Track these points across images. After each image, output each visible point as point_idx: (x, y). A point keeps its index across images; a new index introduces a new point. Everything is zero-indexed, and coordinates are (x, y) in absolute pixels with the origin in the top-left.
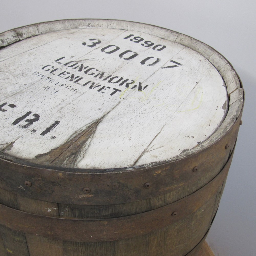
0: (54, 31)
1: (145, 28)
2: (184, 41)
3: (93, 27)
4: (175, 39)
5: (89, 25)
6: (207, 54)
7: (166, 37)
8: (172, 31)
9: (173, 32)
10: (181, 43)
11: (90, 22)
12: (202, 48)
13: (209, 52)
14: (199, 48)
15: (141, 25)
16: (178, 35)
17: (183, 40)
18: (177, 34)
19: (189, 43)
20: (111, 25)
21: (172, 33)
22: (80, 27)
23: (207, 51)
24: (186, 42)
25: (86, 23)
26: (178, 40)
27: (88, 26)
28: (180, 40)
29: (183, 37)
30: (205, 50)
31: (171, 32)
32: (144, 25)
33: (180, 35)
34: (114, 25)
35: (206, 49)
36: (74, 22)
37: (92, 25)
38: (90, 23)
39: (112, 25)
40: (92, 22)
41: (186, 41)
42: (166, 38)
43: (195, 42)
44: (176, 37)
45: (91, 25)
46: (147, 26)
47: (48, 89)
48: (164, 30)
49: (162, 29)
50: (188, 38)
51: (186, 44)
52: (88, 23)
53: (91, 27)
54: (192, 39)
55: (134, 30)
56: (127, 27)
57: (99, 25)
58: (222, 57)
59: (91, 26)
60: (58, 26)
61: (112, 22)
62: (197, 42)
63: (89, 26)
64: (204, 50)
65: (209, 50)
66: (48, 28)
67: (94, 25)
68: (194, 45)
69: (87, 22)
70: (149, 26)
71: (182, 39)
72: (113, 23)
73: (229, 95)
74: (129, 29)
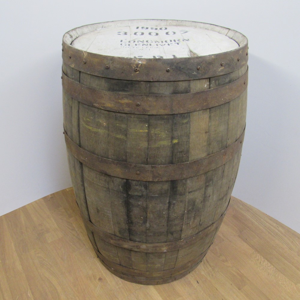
0: (85, 34)
1: (141, 22)
2: (173, 24)
3: (106, 28)
8: (161, 20)
11: (103, 24)
12: (187, 24)
14: (185, 24)
16: (166, 21)
19: (177, 23)
22: (98, 29)
24: (175, 24)
26: (168, 24)
33: (168, 21)
35: (191, 23)
36: (93, 26)
44: (166, 23)
45: (104, 27)
46: (142, 20)
48: (155, 20)
50: (174, 21)
53: (104, 28)
57: (109, 26)
60: (85, 30)
62: (182, 21)
64: (189, 24)
65: (193, 23)
67: (106, 26)
68: (181, 24)
69: (101, 25)
71: (170, 22)
72: (118, 23)
73: (226, 35)
74: (130, 26)
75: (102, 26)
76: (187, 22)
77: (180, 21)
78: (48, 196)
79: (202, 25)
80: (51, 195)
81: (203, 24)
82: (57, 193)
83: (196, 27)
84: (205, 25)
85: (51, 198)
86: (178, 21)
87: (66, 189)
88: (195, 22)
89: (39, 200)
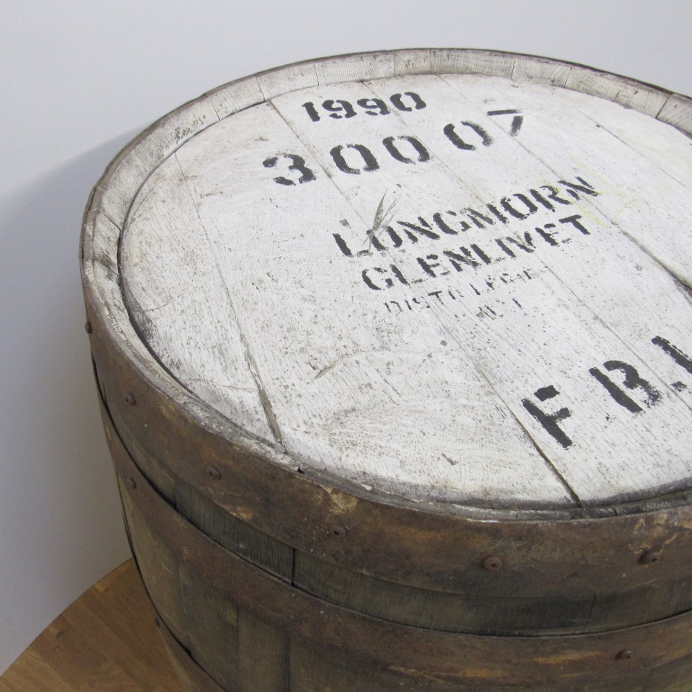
0: (133, 201)
1: (303, 75)
2: (417, 65)
3: (190, 135)
4: (392, 70)
5: (178, 132)
6: (497, 69)
7: (366, 74)
8: (374, 54)
9: (378, 55)
10: (413, 72)
11: (175, 123)
12: (473, 61)
13: (499, 61)
14: (468, 64)
15: (289, 71)
16: (392, 56)
17: (413, 64)
18: (390, 56)
19: (433, 63)
20: (223, 104)
21: (375, 57)
22: (166, 153)
23: (492, 62)
24: (424, 65)
25: (170, 132)
26: (401, 68)
27: (177, 137)
28: (406, 65)
29: (407, 57)
30: (486, 61)
31: (372, 57)
32: (296, 68)
33: (399, 54)
34: (229, 101)
35: (487, 58)
36: (146, 144)
37: (184, 131)
38: (177, 126)
39: (225, 104)
40: (181, 121)
41: (422, 60)
42: (368, 77)
43: (448, 56)
44: (392, 64)
45: (181, 131)
47: (493, 313)
48: (353, 59)
49: (348, 59)
50: (422, 54)
51: (428, 69)
52: (174, 131)
53: (185, 138)
54: (434, 53)
55: (280, 93)
56: (261, 91)
57: (199, 122)
58: (543, 60)
59: (184, 134)
61: (220, 96)
62: (452, 53)
63: (180, 135)
64: (482, 63)
65: (495, 59)
66: (118, 199)
67: (188, 127)
68: (449, 63)
69: (168, 130)
70: (311, 65)
71: (409, 61)
72: (225, 99)
73: (656, 118)
74: (267, 97)
75: (174, 135)
76: (471, 55)
77: (445, 53)
78: (47, 630)
79: (534, 66)
80: (55, 623)
81: (539, 65)
82: (72, 608)
83: (508, 74)
84: (546, 65)
85: (58, 636)
86: (438, 53)
87: (93, 587)
88: (504, 53)
89: (23, 656)
